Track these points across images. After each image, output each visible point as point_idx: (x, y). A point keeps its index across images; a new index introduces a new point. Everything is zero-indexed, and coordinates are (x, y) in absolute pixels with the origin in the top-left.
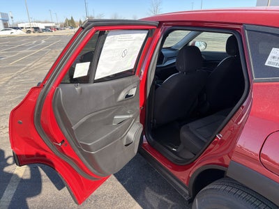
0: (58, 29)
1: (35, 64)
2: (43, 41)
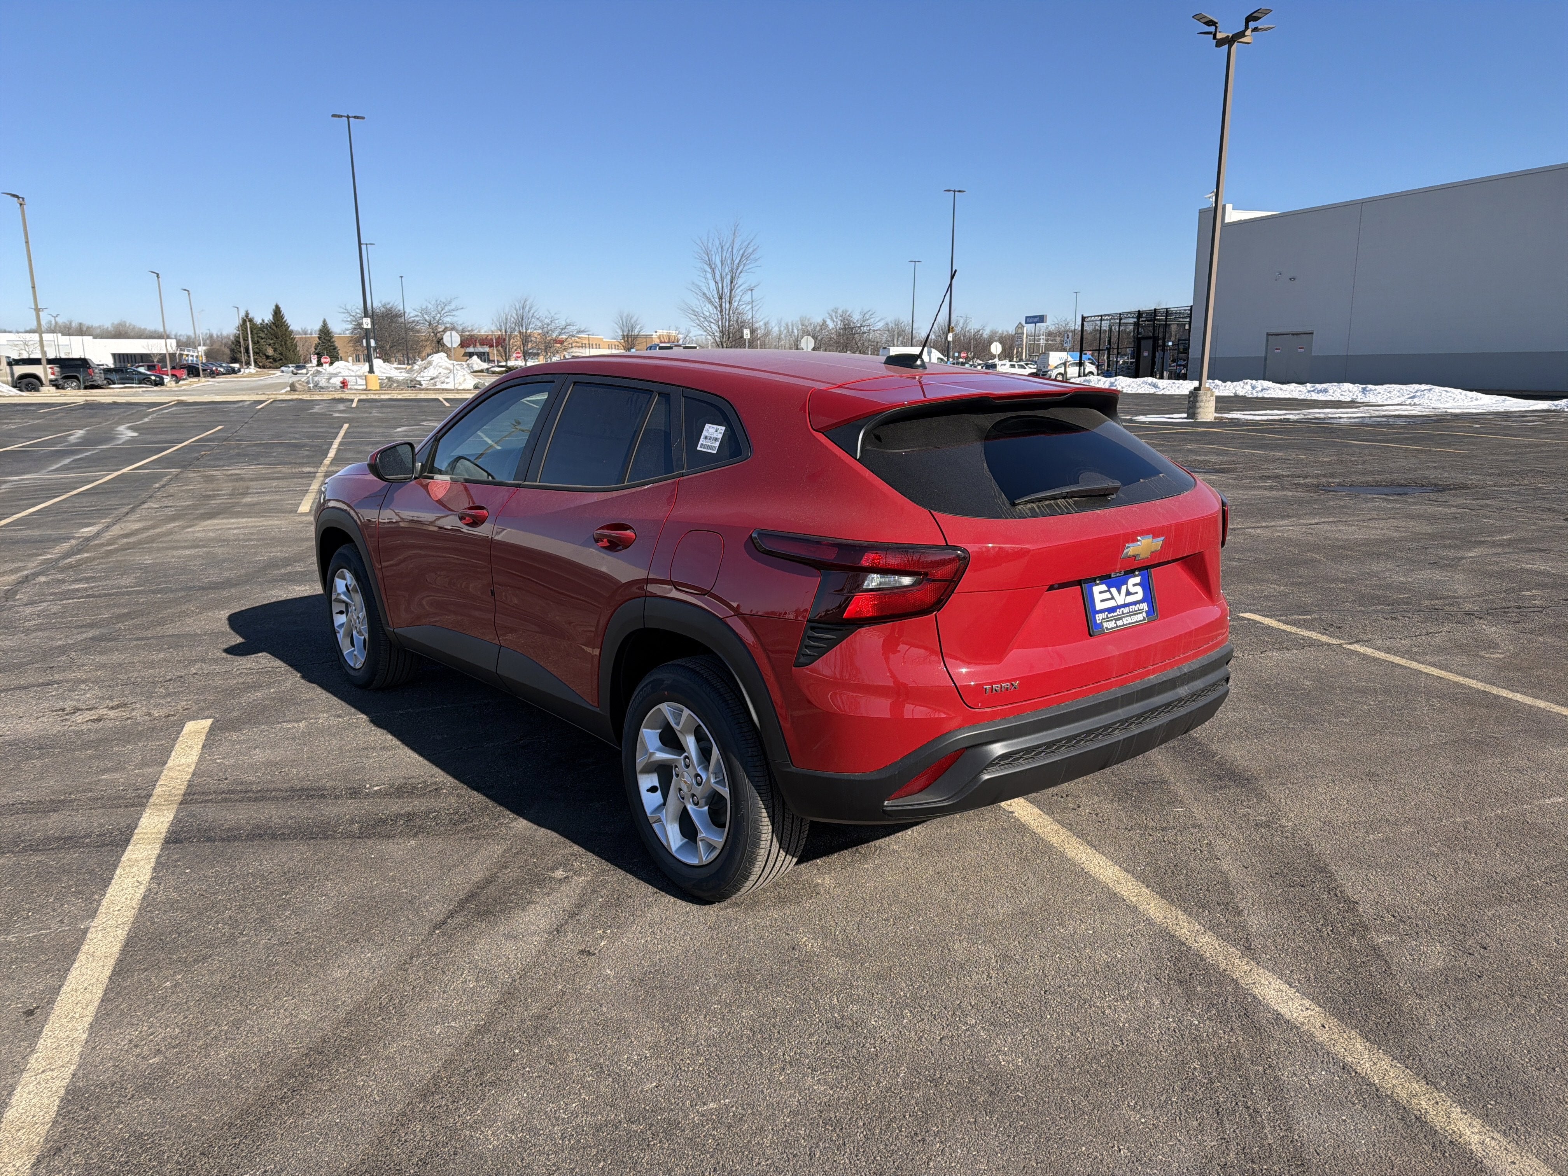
0: (193, 371)
1: (116, 530)
2: (126, 433)
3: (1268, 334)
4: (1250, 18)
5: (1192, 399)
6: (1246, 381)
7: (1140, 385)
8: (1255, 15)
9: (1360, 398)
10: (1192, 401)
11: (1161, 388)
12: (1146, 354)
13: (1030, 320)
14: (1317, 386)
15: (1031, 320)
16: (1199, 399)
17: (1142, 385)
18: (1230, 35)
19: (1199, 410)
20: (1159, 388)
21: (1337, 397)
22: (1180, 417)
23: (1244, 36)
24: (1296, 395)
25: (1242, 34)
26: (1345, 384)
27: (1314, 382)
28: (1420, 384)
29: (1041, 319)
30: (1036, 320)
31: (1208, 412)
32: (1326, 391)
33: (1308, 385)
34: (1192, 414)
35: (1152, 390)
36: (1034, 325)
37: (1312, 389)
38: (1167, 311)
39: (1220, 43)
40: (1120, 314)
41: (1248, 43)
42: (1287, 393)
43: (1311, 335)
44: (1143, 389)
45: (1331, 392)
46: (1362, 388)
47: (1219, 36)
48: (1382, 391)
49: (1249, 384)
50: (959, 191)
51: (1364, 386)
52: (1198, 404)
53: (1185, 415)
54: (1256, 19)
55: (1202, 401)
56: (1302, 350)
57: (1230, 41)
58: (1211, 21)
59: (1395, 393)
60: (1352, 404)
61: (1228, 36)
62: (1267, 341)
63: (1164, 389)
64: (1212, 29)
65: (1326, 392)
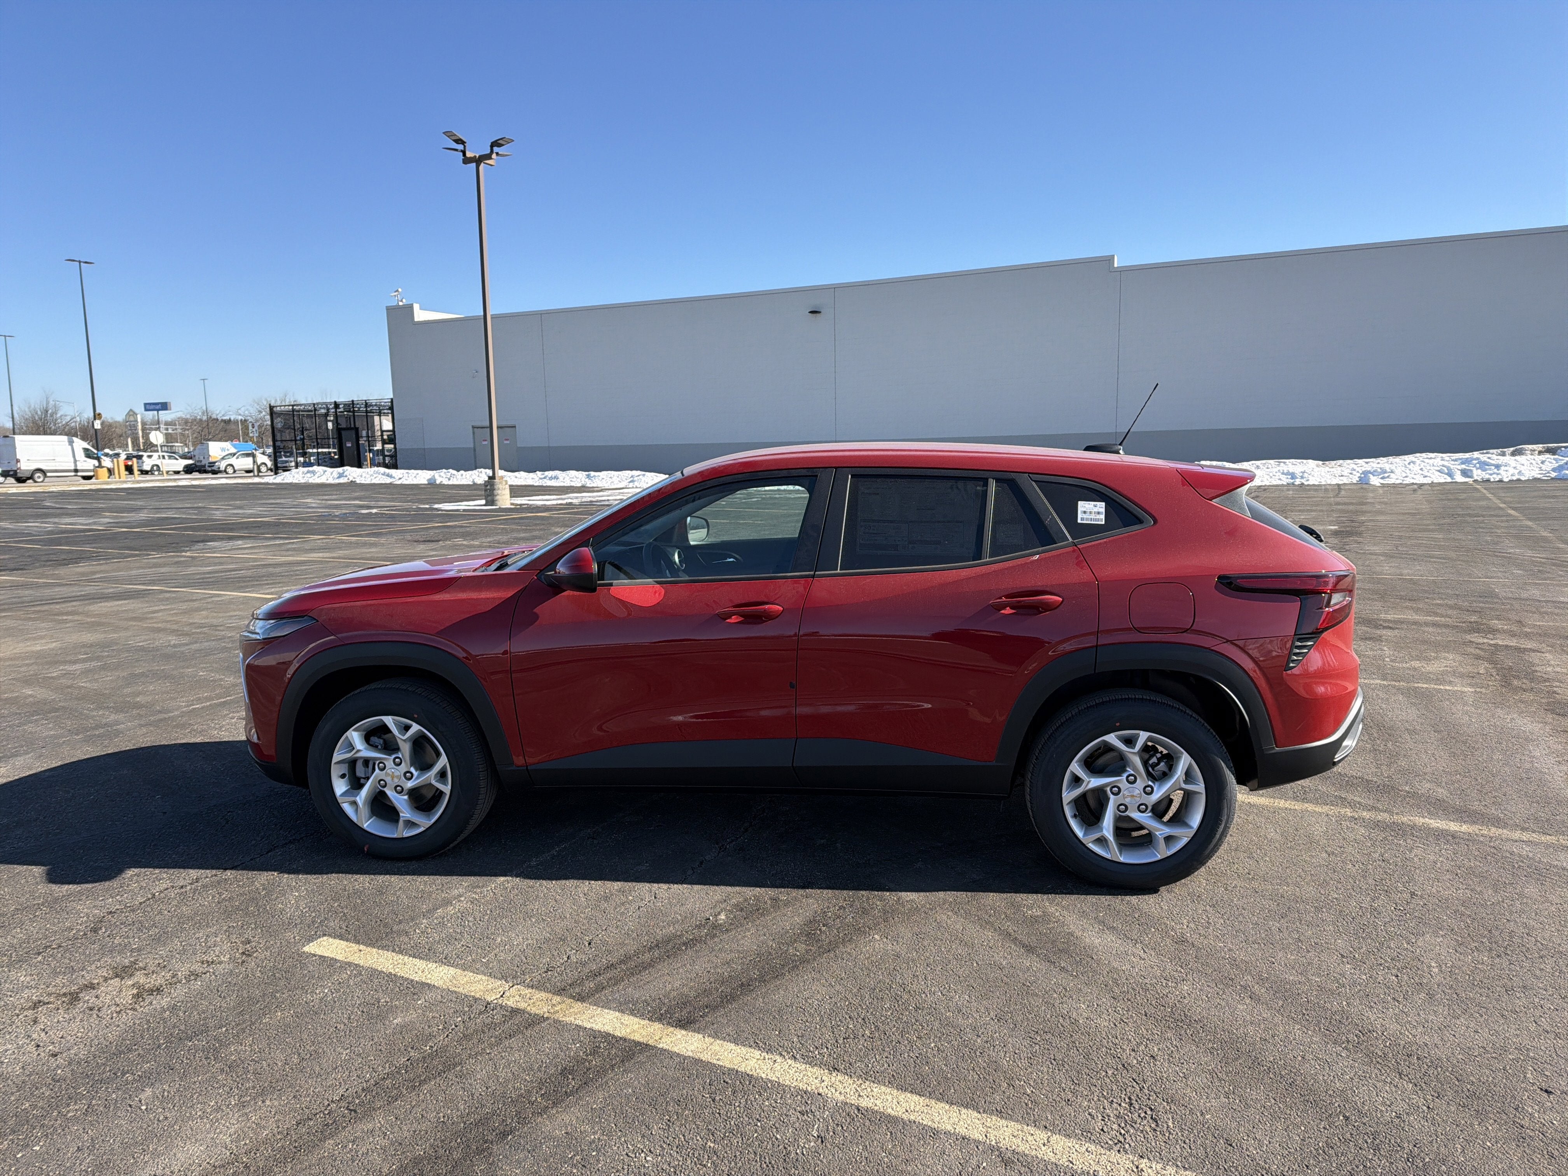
3: (473, 427)
4: (495, 144)
5: (488, 487)
6: (480, 470)
7: (372, 475)
8: (499, 142)
9: (589, 484)
10: (488, 490)
11: (397, 478)
12: (349, 445)
13: (148, 407)
14: (547, 473)
15: (152, 407)
16: (496, 487)
17: (375, 476)
18: (477, 156)
19: (498, 497)
20: (394, 478)
21: (567, 483)
22: (478, 504)
23: (491, 158)
24: (530, 482)
25: (489, 157)
26: (571, 471)
27: (543, 470)
28: (631, 470)
29: (164, 406)
30: (157, 407)
31: (505, 500)
32: (556, 478)
33: (538, 472)
34: (491, 501)
35: (388, 481)
36: (156, 412)
37: (543, 476)
38: (366, 404)
39: (467, 161)
40: (314, 404)
41: (491, 165)
42: (522, 480)
43: (514, 429)
44: (377, 479)
45: (561, 479)
46: (586, 475)
47: (469, 154)
48: (604, 477)
49: (484, 473)
50: (86, 262)
51: (587, 473)
52: (496, 492)
53: (483, 502)
54: (500, 145)
55: (499, 489)
56: (508, 442)
57: (478, 160)
58: (461, 140)
59: (616, 480)
60: (583, 489)
61: (475, 156)
62: (474, 433)
63: (400, 479)
64: (461, 147)
65: (558, 479)
